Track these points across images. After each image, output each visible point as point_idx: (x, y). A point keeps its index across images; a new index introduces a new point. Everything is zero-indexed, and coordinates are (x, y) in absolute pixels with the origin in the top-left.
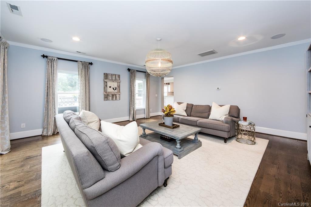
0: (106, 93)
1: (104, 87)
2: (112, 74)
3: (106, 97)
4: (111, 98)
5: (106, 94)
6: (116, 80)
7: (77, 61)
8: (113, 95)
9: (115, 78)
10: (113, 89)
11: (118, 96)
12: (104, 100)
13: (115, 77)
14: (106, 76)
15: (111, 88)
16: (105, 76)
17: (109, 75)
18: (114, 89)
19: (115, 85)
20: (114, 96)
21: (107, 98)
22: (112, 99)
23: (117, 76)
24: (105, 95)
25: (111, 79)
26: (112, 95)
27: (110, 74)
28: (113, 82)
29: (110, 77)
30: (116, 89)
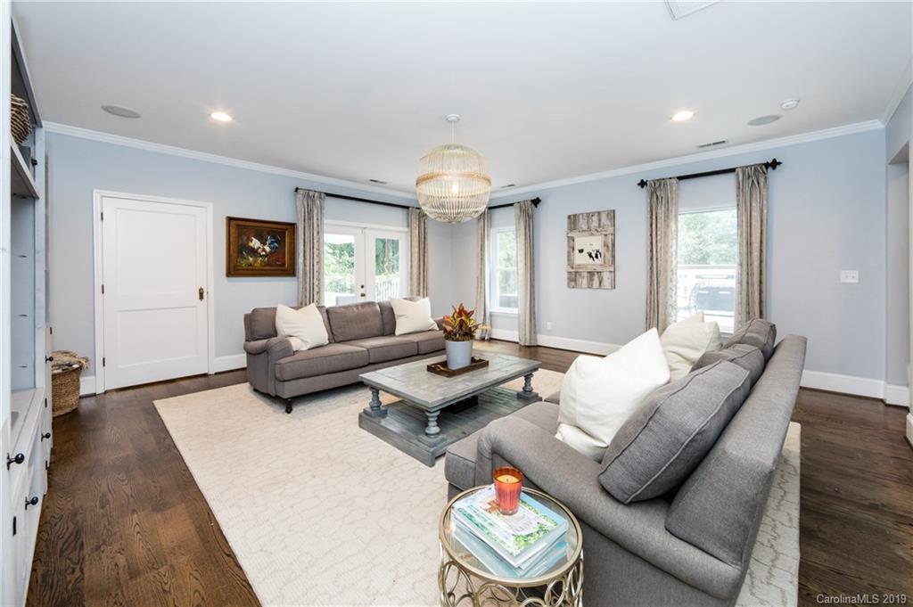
0: (572, 268)
1: (569, 253)
2: (588, 215)
3: (573, 278)
4: (585, 282)
5: (571, 270)
6: (599, 230)
7: (512, 205)
8: (591, 274)
9: (599, 224)
10: (590, 255)
11: (606, 276)
12: (569, 286)
13: (600, 220)
14: (573, 221)
15: (585, 254)
16: (569, 223)
17: (581, 217)
18: (593, 255)
19: (595, 243)
20: (596, 277)
21: (575, 280)
22: (590, 286)
23: (604, 217)
24: (569, 273)
25: (585, 228)
26: (590, 272)
27: (583, 214)
28: (592, 234)
29: (583, 224)
30: (597, 257)
